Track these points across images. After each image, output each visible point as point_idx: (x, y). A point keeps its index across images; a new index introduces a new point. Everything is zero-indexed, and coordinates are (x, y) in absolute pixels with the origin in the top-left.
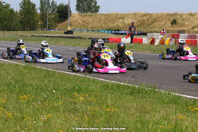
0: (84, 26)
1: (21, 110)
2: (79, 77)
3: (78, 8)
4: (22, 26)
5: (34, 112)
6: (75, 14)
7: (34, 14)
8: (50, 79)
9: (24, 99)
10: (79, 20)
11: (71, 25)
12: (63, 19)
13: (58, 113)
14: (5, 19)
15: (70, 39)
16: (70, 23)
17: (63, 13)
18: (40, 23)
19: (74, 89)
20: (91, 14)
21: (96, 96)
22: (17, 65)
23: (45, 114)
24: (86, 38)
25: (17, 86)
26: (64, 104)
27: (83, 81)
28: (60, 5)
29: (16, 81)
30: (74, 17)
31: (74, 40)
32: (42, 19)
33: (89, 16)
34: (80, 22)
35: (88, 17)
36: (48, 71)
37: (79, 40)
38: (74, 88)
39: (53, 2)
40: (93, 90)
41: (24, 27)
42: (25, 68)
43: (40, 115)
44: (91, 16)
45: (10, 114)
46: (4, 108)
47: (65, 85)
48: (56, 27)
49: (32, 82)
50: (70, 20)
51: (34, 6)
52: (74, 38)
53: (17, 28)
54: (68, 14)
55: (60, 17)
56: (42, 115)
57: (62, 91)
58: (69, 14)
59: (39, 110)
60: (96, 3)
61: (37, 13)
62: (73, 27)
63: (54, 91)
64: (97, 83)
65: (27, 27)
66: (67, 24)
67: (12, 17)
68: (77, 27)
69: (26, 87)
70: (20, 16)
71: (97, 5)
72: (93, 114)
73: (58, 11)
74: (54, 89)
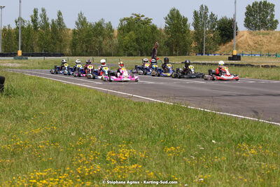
0: (256, 49)
1: (167, 168)
2: (249, 121)
3: (248, 23)
4: (168, 49)
5: (185, 171)
6: (243, 31)
7: (185, 32)
8: (207, 124)
9: (172, 152)
10: (249, 40)
11: (237, 47)
12: (226, 38)
13: (219, 171)
14: (145, 40)
15: (237, 68)
16: (237, 45)
17: (226, 31)
18: (193, 45)
19: (241, 139)
20: (266, 31)
21: (273, 148)
22: (161, 104)
23: (202, 174)
24: (258, 66)
25: (162, 134)
26: (227, 159)
27: (255, 127)
28: (222, 20)
29: (161, 128)
30: (243, 36)
31: (242, 68)
32: (197, 39)
33: (263, 34)
34: (251, 43)
35: (262, 37)
36: (205, 113)
37: (249, 68)
38: (242, 137)
39: (212, 15)
40: (269, 139)
41: (171, 51)
42: (173, 108)
43: (193, 175)
44: (266, 34)
45: (152, 173)
46: (144, 165)
47: (229, 132)
48: (216, 50)
49: (182, 129)
50: (236, 40)
51: (185, 20)
52: (242, 65)
53: (162, 52)
54: (232, 32)
55: (222, 36)
56: (197, 174)
57: (225, 141)
58: (235, 31)
59: (192, 168)
60: (273, 15)
61: (189, 31)
62: (240, 51)
63: (214, 141)
64: (274, 130)
65: (176, 51)
66: (232, 46)
67: (154, 36)
68: (246, 50)
69: (174, 136)
70: (166, 36)
71: (274, 19)
72: (269, 174)
73: (219, 28)
74: (214, 138)
